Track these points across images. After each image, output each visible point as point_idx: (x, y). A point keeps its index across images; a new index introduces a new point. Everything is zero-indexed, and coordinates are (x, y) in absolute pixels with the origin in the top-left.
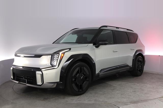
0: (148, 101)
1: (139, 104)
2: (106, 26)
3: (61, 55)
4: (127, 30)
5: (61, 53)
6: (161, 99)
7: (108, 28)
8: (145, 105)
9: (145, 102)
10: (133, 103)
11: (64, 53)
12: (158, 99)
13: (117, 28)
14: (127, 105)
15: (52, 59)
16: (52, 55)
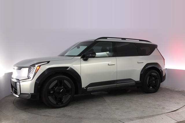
0: (154, 116)
1: (146, 119)
2: (106, 38)
3: (37, 67)
4: (140, 40)
5: (36, 66)
6: (168, 114)
7: (108, 40)
8: (152, 121)
9: (151, 118)
10: (139, 119)
11: (40, 66)
12: (166, 114)
13: (123, 39)
14: (133, 120)
15: (29, 71)
16: (30, 68)
